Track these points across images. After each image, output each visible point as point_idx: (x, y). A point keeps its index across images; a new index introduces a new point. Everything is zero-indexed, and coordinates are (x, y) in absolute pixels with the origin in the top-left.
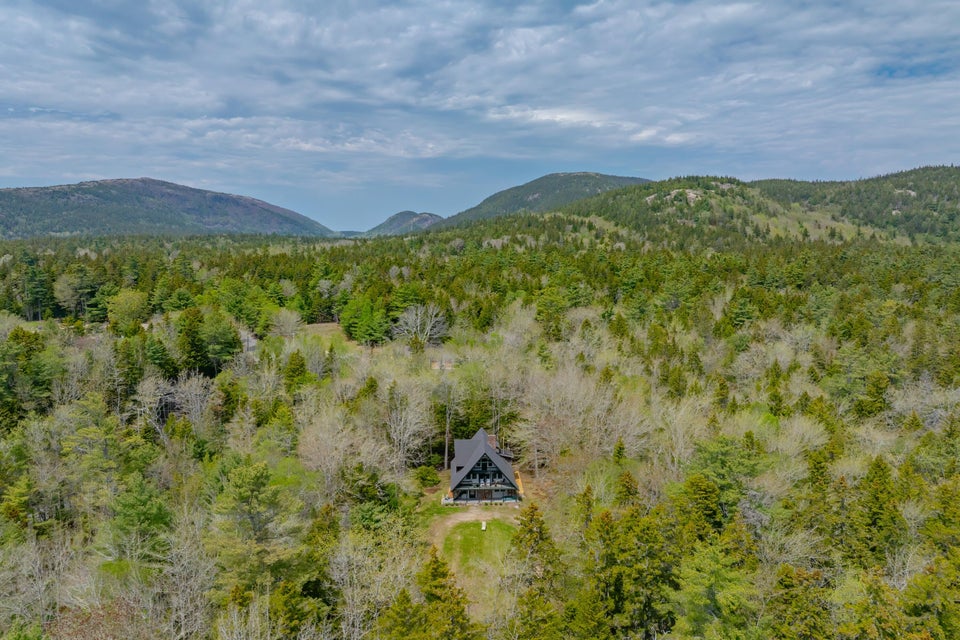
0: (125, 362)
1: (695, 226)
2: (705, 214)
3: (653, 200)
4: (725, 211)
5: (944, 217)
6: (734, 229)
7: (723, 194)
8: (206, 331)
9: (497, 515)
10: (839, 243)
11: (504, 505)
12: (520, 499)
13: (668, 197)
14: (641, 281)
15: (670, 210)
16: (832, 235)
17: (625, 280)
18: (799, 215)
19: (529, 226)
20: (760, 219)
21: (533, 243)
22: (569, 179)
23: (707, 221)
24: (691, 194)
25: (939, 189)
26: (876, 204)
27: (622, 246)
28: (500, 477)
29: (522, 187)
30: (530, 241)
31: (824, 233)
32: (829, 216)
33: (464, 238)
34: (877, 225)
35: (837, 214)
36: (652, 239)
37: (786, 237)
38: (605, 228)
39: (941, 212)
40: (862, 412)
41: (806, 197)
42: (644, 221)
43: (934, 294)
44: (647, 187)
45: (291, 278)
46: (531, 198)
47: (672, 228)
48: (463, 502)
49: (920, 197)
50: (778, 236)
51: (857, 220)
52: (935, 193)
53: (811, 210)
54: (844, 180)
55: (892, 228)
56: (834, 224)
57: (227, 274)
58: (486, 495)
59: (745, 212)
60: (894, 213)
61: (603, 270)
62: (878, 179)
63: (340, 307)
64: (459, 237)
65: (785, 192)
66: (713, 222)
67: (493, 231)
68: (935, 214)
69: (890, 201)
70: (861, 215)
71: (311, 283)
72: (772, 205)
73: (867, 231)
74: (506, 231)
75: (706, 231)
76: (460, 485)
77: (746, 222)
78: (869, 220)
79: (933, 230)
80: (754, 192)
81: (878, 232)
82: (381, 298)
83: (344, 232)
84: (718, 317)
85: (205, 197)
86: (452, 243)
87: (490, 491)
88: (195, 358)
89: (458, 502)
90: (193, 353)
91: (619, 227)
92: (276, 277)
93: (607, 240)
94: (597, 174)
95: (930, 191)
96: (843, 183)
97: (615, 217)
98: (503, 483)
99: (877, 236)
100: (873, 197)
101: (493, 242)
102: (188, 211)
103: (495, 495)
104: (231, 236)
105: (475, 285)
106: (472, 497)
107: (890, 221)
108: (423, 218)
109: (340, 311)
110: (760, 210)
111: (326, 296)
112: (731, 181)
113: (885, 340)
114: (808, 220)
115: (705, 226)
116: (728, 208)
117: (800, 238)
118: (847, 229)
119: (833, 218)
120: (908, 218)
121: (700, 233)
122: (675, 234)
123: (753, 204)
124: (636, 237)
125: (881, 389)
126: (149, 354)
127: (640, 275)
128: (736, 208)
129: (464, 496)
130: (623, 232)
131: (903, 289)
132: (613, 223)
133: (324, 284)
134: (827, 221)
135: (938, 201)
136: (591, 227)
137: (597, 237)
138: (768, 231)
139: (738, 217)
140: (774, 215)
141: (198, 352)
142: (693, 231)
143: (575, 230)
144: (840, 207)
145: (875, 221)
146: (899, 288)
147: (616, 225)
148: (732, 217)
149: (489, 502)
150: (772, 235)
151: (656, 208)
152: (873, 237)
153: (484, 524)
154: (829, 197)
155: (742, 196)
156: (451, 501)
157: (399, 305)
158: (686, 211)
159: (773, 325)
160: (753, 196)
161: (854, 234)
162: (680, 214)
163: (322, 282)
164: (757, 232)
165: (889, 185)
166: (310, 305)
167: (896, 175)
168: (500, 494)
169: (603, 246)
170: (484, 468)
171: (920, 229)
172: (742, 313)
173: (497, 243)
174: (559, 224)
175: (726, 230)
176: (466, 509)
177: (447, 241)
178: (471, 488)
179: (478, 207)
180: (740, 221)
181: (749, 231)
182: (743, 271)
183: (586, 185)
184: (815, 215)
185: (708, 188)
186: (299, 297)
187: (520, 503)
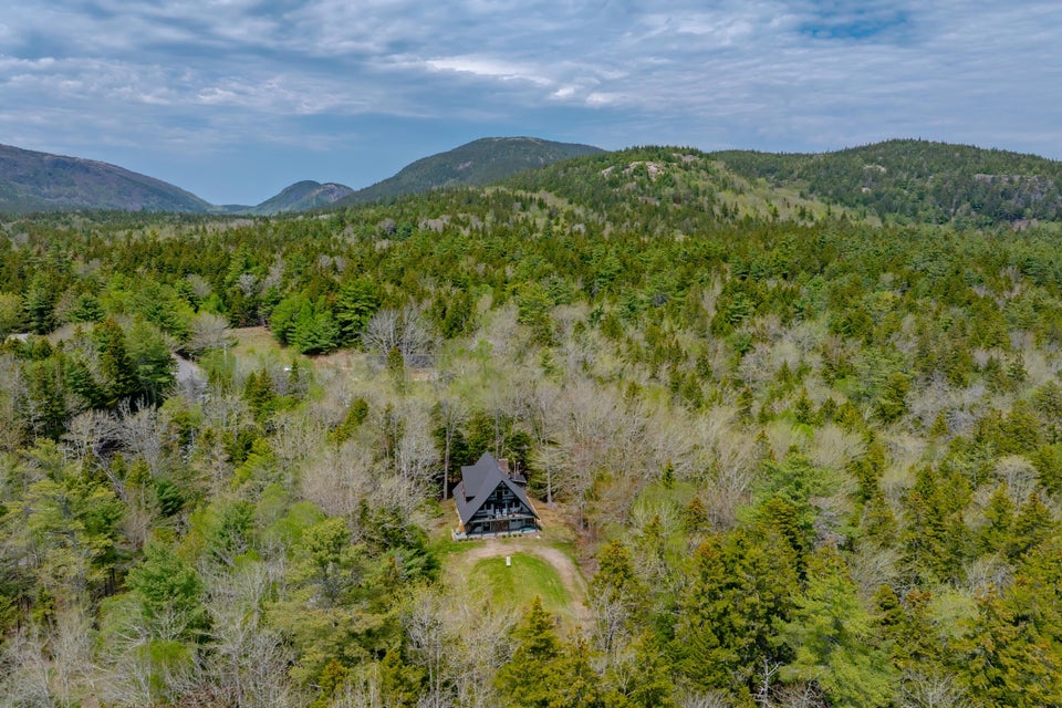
0: (41, 392)
1: (658, 204)
2: (668, 191)
3: (610, 174)
4: (689, 187)
5: (914, 196)
6: (700, 209)
7: (686, 168)
8: (133, 348)
9: (519, 549)
10: (810, 225)
11: (523, 537)
12: (540, 528)
13: (627, 170)
14: (619, 271)
15: (631, 185)
16: (802, 214)
17: (602, 271)
18: (767, 192)
19: (470, 202)
20: (727, 197)
21: (480, 225)
22: (505, 144)
23: (671, 199)
24: (652, 167)
25: (908, 166)
26: (845, 181)
27: (581, 227)
28: (517, 505)
29: (450, 153)
30: (475, 222)
31: (793, 212)
32: (798, 194)
33: (395, 218)
34: (847, 204)
35: (806, 191)
36: (615, 221)
37: (757, 216)
38: (558, 205)
39: (911, 190)
40: (887, 417)
41: (772, 171)
42: (601, 198)
43: (922, 284)
44: (602, 158)
45: (199, 271)
46: (461, 167)
47: (633, 206)
48: (478, 536)
49: (890, 173)
50: (747, 215)
51: (825, 198)
52: (905, 169)
53: (779, 186)
54: (811, 152)
55: (861, 207)
56: (803, 202)
57: (115, 269)
58: (503, 526)
59: (711, 189)
60: (864, 190)
61: (572, 259)
62: (847, 152)
63: (268, 308)
64: (388, 216)
65: (751, 166)
66: (677, 200)
67: (427, 210)
68: (905, 192)
69: (860, 177)
70: (830, 192)
71: (228, 278)
72: (739, 181)
73: (838, 210)
74: (443, 209)
75: (671, 210)
76: (474, 518)
77: (712, 201)
78: (838, 198)
79: (902, 209)
80: (718, 166)
81: (849, 212)
82: (323, 298)
83: (226, 206)
84: (713, 313)
85: (42, 161)
86: (381, 224)
87: (507, 523)
88: (124, 381)
89: (472, 536)
90: (122, 377)
91: (574, 204)
92: (180, 272)
93: (562, 220)
94: (538, 140)
95: (899, 167)
96: (811, 156)
97: (566, 192)
98: (520, 512)
99: (848, 216)
100: (842, 172)
101: (432, 223)
102: (20, 180)
103: (512, 525)
104: (86, 213)
105: (430, 279)
106: (486, 529)
107: (861, 199)
108: (330, 189)
109: (270, 313)
110: (725, 187)
111: (249, 294)
112: (693, 152)
113: (889, 337)
114: (776, 198)
115: (668, 205)
116: (693, 183)
117: (770, 218)
118: (818, 209)
119: (802, 195)
120: (878, 196)
121: (665, 214)
122: (637, 215)
123: (718, 180)
124: (594, 216)
125: (902, 392)
126: (69, 381)
127: (617, 265)
128: (701, 184)
129: (479, 529)
130: (579, 211)
131: (892, 279)
132: (566, 200)
133: (246, 281)
134: (795, 199)
135: (908, 179)
136: (542, 205)
137: (551, 216)
138: (737, 210)
139: (704, 193)
140: (741, 192)
141: (127, 374)
142: (656, 209)
143: (524, 208)
144: (808, 184)
145: (845, 199)
146: (887, 277)
147: (571, 203)
148: (697, 194)
149: (506, 533)
150: (741, 216)
151: (614, 184)
152: (844, 217)
153: (508, 559)
154: (796, 173)
155: (706, 169)
156: (463, 536)
157: (348, 306)
158: (647, 186)
159: (772, 322)
160: (718, 171)
161: (824, 214)
162: (641, 191)
163: (243, 277)
164: (725, 211)
165: (858, 160)
166: (229, 306)
167: (864, 148)
168: (517, 525)
169: (558, 228)
170: (500, 498)
171: (891, 210)
172: (738, 309)
173: (437, 224)
174: (504, 202)
175: (692, 210)
176: (483, 544)
177: (375, 222)
178: (487, 520)
179: (397, 178)
180: (706, 198)
181: (717, 210)
182: (725, 259)
183: (526, 152)
184: (783, 192)
185: (669, 160)
186: (215, 296)
187: (541, 533)
